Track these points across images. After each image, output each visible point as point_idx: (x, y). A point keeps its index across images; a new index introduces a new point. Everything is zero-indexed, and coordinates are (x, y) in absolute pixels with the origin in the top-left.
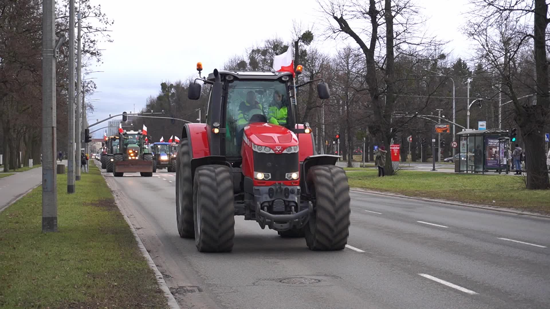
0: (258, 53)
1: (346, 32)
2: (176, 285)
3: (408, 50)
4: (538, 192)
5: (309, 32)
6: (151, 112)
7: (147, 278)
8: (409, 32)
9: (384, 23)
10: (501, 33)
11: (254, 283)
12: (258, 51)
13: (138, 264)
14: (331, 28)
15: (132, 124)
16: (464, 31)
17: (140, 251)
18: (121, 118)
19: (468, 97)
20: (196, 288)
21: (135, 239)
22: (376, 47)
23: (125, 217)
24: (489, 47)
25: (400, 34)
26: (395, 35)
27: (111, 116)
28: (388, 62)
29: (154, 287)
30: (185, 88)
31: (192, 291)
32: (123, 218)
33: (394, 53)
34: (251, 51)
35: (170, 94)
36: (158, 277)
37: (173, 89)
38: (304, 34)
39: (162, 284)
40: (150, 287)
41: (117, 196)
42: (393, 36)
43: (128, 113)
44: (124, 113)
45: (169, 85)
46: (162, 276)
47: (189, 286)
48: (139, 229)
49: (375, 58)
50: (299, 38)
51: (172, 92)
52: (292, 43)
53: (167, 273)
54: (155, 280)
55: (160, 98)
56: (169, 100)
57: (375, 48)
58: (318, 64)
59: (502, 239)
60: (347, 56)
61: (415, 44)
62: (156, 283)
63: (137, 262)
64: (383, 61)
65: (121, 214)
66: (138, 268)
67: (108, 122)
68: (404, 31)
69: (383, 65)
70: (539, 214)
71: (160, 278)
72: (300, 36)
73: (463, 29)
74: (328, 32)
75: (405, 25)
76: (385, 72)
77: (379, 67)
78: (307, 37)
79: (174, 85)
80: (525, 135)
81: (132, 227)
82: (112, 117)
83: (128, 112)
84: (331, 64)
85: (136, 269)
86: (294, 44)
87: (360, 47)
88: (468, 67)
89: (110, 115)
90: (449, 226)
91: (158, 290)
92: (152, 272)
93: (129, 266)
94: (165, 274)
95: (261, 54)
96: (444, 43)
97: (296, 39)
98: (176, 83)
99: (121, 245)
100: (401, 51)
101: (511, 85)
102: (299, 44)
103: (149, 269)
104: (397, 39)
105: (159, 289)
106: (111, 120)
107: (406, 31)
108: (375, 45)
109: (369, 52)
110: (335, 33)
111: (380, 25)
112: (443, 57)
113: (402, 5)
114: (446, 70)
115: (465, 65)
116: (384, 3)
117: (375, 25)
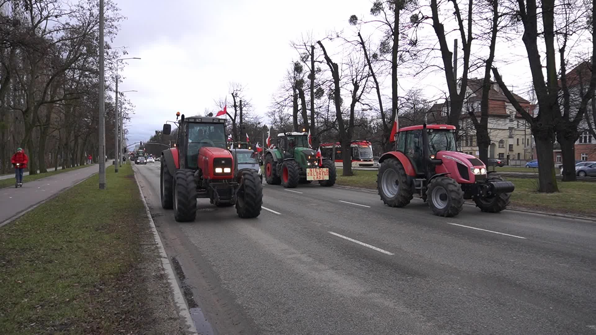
18: (140, 144)
23: (137, 182)
54: (146, 211)
55: (155, 136)
62: (146, 213)
109: (234, 121)
112: (259, 123)
113: (246, 104)
114: (260, 128)
115: (267, 127)
116: (239, 103)
117: (236, 111)
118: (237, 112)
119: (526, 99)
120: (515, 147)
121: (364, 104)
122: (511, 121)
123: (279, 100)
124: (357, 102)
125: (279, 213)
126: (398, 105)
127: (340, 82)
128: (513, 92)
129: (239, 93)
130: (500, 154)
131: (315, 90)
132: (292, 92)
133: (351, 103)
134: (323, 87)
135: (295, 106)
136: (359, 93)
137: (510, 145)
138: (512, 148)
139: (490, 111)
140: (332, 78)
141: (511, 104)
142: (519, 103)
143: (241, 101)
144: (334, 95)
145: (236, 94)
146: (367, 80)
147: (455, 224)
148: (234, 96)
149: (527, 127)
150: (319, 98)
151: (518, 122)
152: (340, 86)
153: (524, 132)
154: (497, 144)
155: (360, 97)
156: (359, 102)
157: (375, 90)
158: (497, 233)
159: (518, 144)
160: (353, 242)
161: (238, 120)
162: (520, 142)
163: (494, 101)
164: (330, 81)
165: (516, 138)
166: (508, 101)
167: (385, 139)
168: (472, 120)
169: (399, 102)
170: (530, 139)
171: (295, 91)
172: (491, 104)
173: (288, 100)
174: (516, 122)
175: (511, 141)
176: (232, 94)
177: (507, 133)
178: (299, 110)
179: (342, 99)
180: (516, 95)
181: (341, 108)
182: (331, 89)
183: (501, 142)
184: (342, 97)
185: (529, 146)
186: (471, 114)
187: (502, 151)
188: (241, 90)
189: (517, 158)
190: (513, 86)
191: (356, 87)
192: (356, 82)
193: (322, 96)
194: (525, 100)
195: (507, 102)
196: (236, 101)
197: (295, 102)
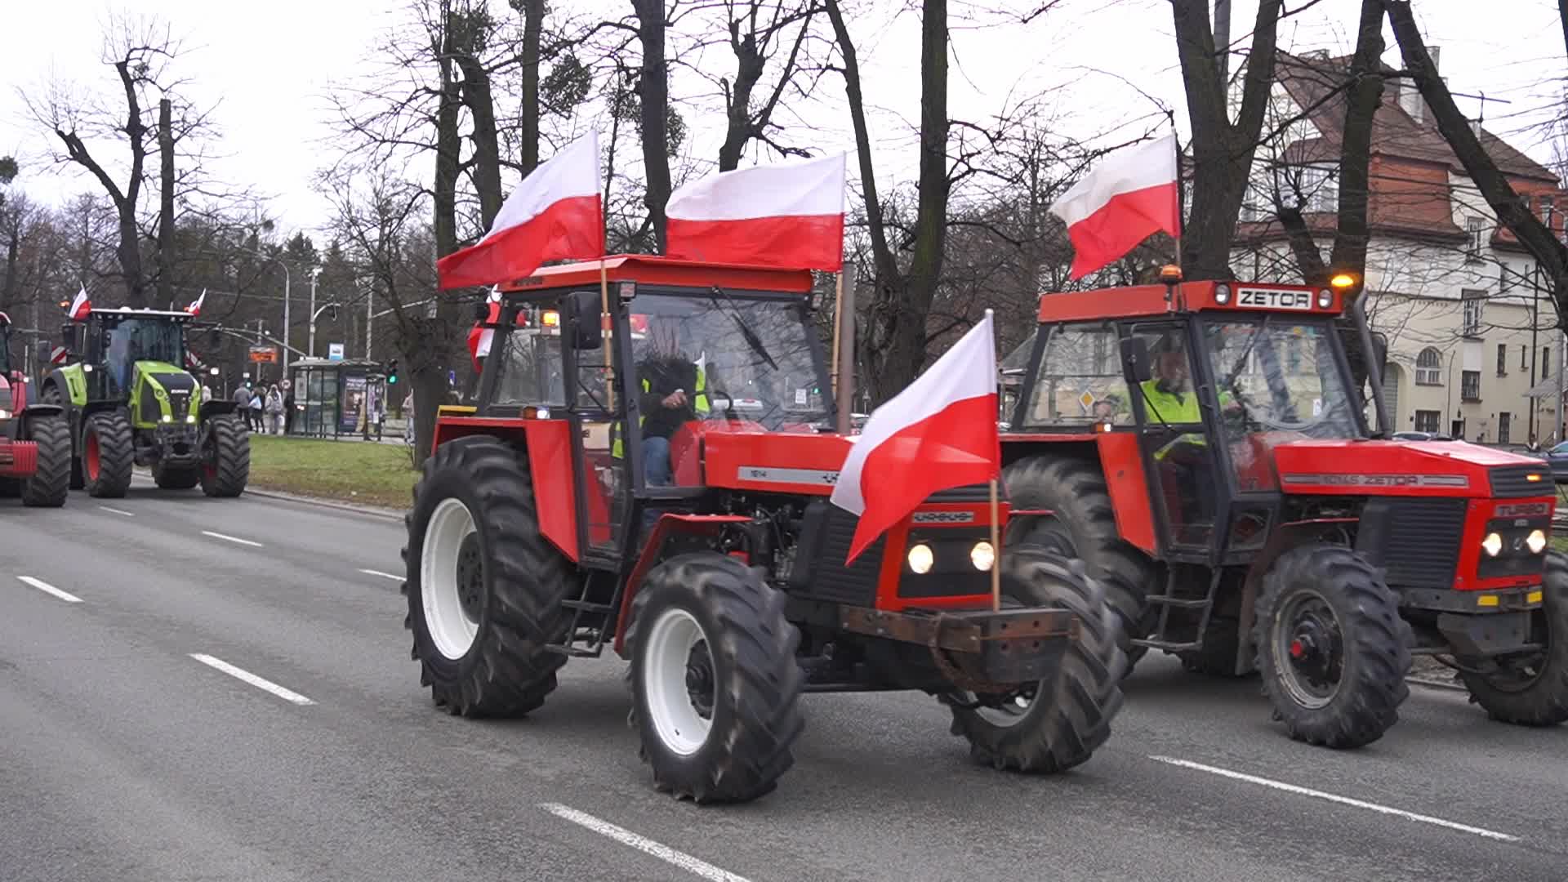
1: (81, 162)
3: (202, 205)
5: (9, 158)
8: (205, 173)
9: (156, 151)
10: (374, 190)
19: (314, 299)
22: (139, 195)
25: (186, 174)
26: (177, 176)
28: (162, 225)
33: (175, 209)
42: (174, 177)
49: (136, 215)
57: (137, 197)
58: (28, 222)
59: (367, 571)
60: (85, 210)
61: (215, 195)
64: (152, 222)
68: (195, 170)
69: (152, 230)
75: (197, 158)
76: (156, 243)
77: (144, 233)
78: (7, 168)
80: (414, 371)
84: (53, 223)
88: (313, 248)
90: (264, 543)
100: (189, 206)
101: (391, 279)
104: (181, 183)
107: (199, 169)
108: (138, 192)
109: (127, 205)
110: (58, 162)
111: (148, 154)
112: (269, 225)
113: (191, 119)
114: (275, 250)
115: (309, 244)
116: (157, 114)
117: (139, 154)
118: (146, 161)
119: (1541, 161)
120: (1488, 386)
121: (784, 152)
122: (1473, 259)
123: (361, 112)
124: (752, 140)
125: (300, 699)
126: (950, 163)
127: (668, 31)
128: (1484, 125)
129: (155, 62)
130: (1419, 413)
131: (545, 70)
132: (431, 74)
133: (722, 142)
134: (585, 55)
135: (447, 147)
136: (760, 93)
137: (1465, 373)
138: (1475, 386)
139: (1379, 213)
140: (632, 10)
141: (1469, 182)
142: (1507, 179)
143: (165, 106)
144: (638, 99)
145: (143, 68)
146: (805, 29)
147: (1188, 764)
148: (130, 76)
149: (1541, 294)
150: (563, 108)
151: (1504, 267)
152: (669, 54)
153: (1532, 312)
154: (1410, 370)
155: (766, 112)
156: (760, 137)
157: (841, 82)
158: (1385, 810)
159: (1501, 372)
160: (662, 861)
161: (148, 205)
162: (1513, 361)
163: (1396, 166)
164: (620, 26)
165: (1492, 339)
166: (1460, 166)
167: (881, 327)
168: (1296, 248)
169: (952, 149)
170: (1553, 346)
171: (446, 71)
172: (1382, 178)
173: (407, 110)
174: (1492, 270)
175: (1472, 358)
176: (122, 67)
177: (1455, 319)
178: (464, 167)
179: (677, 121)
180: (1495, 139)
181: (672, 162)
182: (621, 67)
183: (1429, 357)
184: (679, 109)
185: (1551, 382)
186: (1290, 221)
187: (1428, 400)
188: (170, 50)
189: (1495, 438)
190: (1483, 98)
191: (751, 62)
192: (750, 38)
193: (581, 98)
194: (1533, 165)
195: (1457, 173)
196: (141, 104)
197: (446, 122)
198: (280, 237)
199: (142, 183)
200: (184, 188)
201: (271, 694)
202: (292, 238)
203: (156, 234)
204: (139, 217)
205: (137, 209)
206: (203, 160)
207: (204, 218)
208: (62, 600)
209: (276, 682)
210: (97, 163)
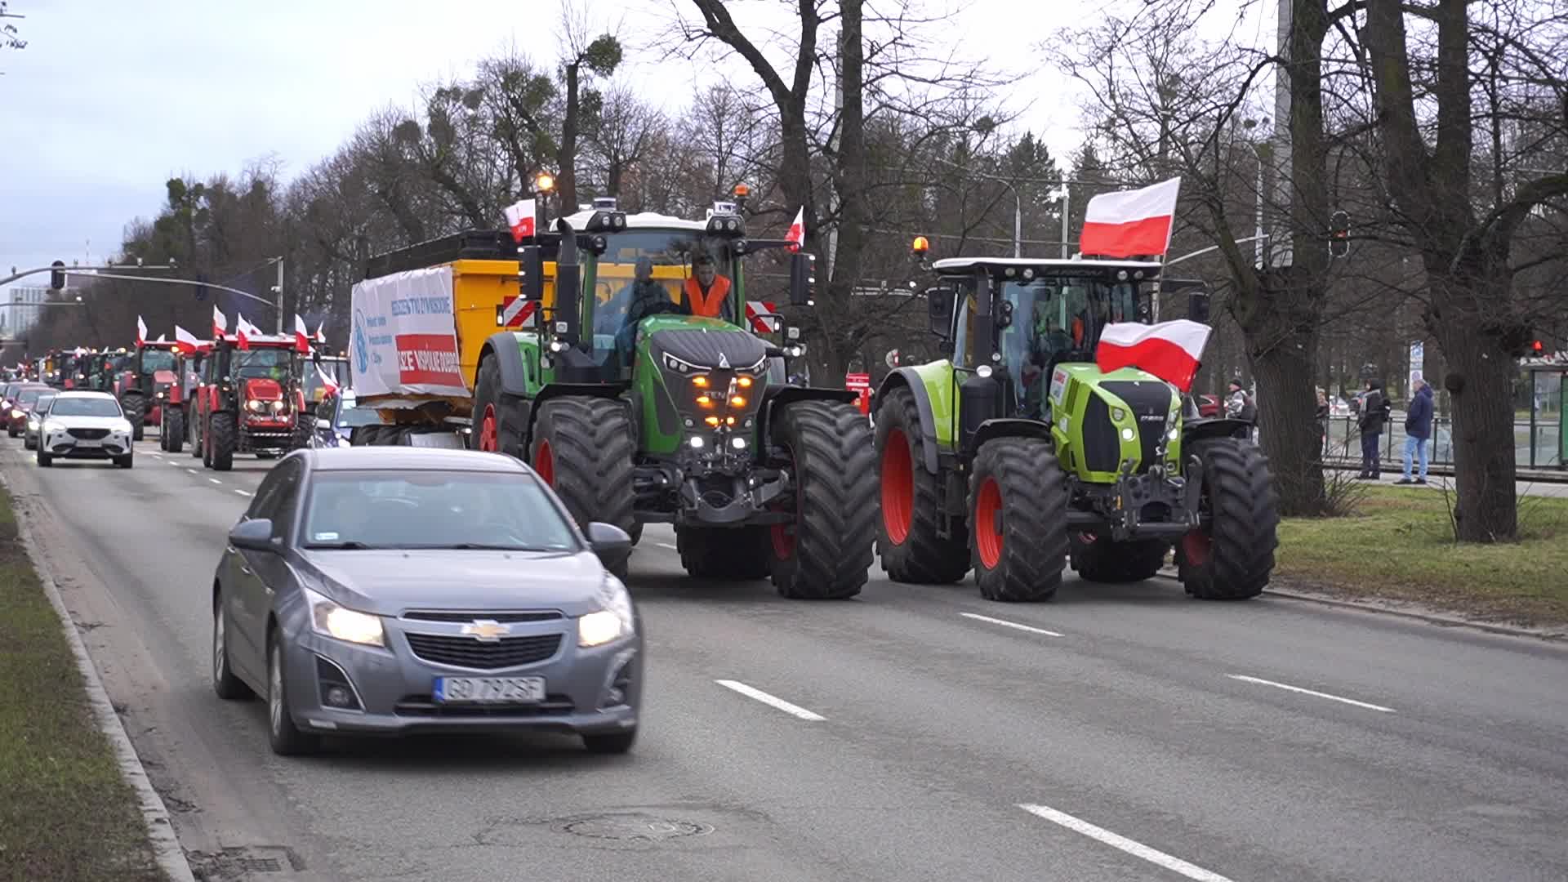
0: (456, 99)
1: (724, 39)
2: (213, 842)
3: (905, 97)
4: (1298, 526)
5: (610, 38)
6: (136, 264)
7: (114, 819)
8: (908, 46)
9: (836, 15)
10: (1152, 59)
11: (478, 837)
12: (454, 93)
13: (82, 763)
14: (679, 25)
15: (79, 299)
16: (1047, 53)
17: (94, 712)
19: (1065, 240)
20: (283, 853)
21: (75, 665)
22: (810, 85)
24: (1119, 100)
25: (880, 50)
26: (866, 53)
27: (17, 273)
28: (844, 130)
29: (136, 857)
30: (239, 196)
31: (269, 866)
32: (42, 592)
33: (864, 105)
34: (434, 93)
35: (194, 214)
36: (150, 817)
37: (202, 199)
38: (595, 43)
39: (164, 845)
40: (124, 859)
41: (27, 513)
42: (861, 55)
43: (67, 265)
44: (57, 264)
45: (192, 186)
46: (165, 814)
47: (256, 847)
48: (92, 627)
49: (807, 117)
50: (581, 56)
51: (200, 208)
52: (560, 71)
53: (183, 794)
56: (190, 230)
57: (807, 88)
58: (634, 134)
59: (1242, 677)
60: (719, 112)
61: (925, 80)
63: (79, 758)
64: (829, 127)
65: (35, 576)
66: (80, 778)
67: (8, 292)
68: (893, 42)
69: (830, 140)
70: (1324, 597)
71: (158, 821)
72: (582, 50)
73: (1046, 46)
74: (671, 36)
75: (896, 23)
76: (835, 161)
77: (818, 145)
78: (605, 54)
79: (207, 185)
80: (1257, 355)
81: (68, 621)
82: (20, 276)
83: (68, 263)
84: (670, 134)
85: (77, 786)
86: (565, 71)
87: (764, 84)
88: (1050, 157)
89: (14, 271)
90: (1063, 632)
91: (152, 870)
92: (130, 795)
93: (53, 772)
94: (173, 795)
95: (464, 102)
96: (1008, 79)
97: (571, 57)
98: (213, 181)
99: (28, 690)
100: (884, 98)
101: (1221, 206)
102: (580, 73)
103: (120, 786)
104: (871, 63)
105: (156, 868)
106: (17, 285)
107: (899, 41)
108: (808, 80)
110: (690, 40)
111: (823, 21)
198: (999, 143)
199: (815, 69)
200: (878, 71)
201: (1169, 870)
202: (1016, 143)
203: (836, 146)
204: (810, 119)
205: (808, 108)
206: (905, 26)
207: (908, 116)
208: (795, 717)
209: (1169, 851)
210: (749, 38)
